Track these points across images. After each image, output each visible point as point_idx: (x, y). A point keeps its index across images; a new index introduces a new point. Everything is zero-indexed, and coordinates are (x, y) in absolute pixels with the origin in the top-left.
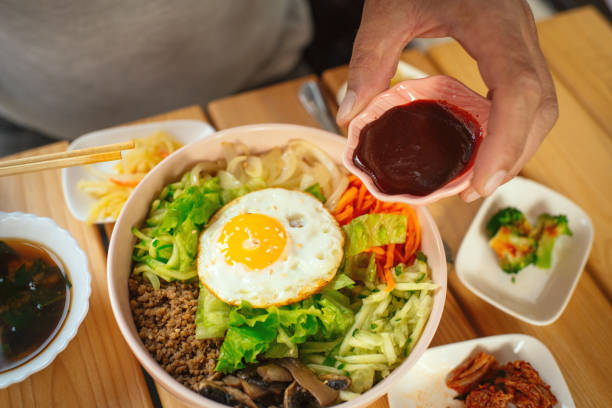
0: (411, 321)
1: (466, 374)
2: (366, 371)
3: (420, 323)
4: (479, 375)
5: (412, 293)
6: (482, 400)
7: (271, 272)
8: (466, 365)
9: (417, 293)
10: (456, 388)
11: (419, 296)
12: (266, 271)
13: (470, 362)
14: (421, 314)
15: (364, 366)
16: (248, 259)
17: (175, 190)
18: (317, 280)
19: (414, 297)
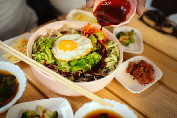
0: (116, 53)
1: (130, 68)
2: (112, 65)
3: (118, 52)
4: (133, 67)
5: (112, 48)
6: (137, 71)
7: (77, 50)
8: (129, 67)
9: (114, 47)
10: (129, 72)
11: (114, 48)
12: (76, 50)
13: (130, 66)
14: (117, 50)
15: (111, 65)
16: (70, 49)
17: (38, 42)
18: (89, 49)
19: (113, 48)
